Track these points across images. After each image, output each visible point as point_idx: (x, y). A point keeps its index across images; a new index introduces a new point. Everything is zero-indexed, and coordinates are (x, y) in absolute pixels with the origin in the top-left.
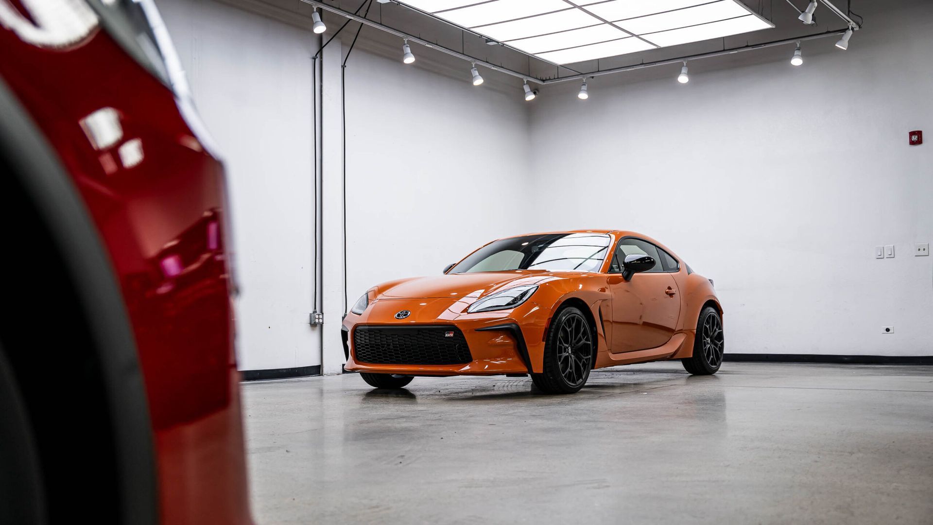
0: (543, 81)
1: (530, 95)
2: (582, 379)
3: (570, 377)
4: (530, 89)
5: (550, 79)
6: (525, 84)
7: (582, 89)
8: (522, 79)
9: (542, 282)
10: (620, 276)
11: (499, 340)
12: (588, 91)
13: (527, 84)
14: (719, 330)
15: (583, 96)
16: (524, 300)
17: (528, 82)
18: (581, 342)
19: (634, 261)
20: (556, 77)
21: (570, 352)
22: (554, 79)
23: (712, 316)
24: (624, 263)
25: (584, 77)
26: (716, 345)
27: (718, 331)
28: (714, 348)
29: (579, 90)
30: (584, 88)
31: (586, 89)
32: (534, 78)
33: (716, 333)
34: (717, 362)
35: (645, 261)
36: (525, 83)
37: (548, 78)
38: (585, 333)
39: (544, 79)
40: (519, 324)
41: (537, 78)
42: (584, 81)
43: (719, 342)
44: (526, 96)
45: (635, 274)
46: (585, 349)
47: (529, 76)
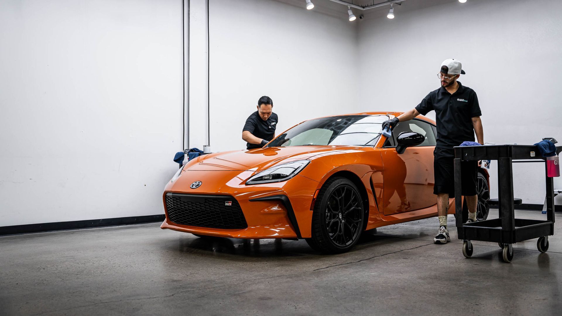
0: (364, 7)
1: (352, 17)
2: (352, 240)
3: (339, 239)
4: (353, 13)
5: (368, 6)
6: (349, 10)
7: (390, 11)
8: (347, 6)
9: (313, 158)
10: (395, 150)
11: (275, 208)
12: (395, 13)
13: (350, 9)
14: (486, 190)
15: (391, 16)
16: (295, 174)
17: (351, 8)
18: (352, 208)
19: (407, 137)
20: (372, 4)
21: (341, 218)
22: (371, 5)
23: (479, 179)
24: (398, 140)
25: (391, 3)
26: (483, 202)
27: (484, 191)
28: (481, 204)
29: (388, 12)
30: (392, 11)
31: (393, 12)
32: (357, 5)
33: (483, 193)
34: (484, 215)
35: (416, 137)
36: (349, 8)
37: (366, 5)
38: (355, 200)
39: (364, 6)
40: (289, 196)
41: (358, 6)
42: (392, 6)
43: (486, 200)
44: (349, 18)
45: (408, 148)
46: (355, 214)
47: (352, 4)
